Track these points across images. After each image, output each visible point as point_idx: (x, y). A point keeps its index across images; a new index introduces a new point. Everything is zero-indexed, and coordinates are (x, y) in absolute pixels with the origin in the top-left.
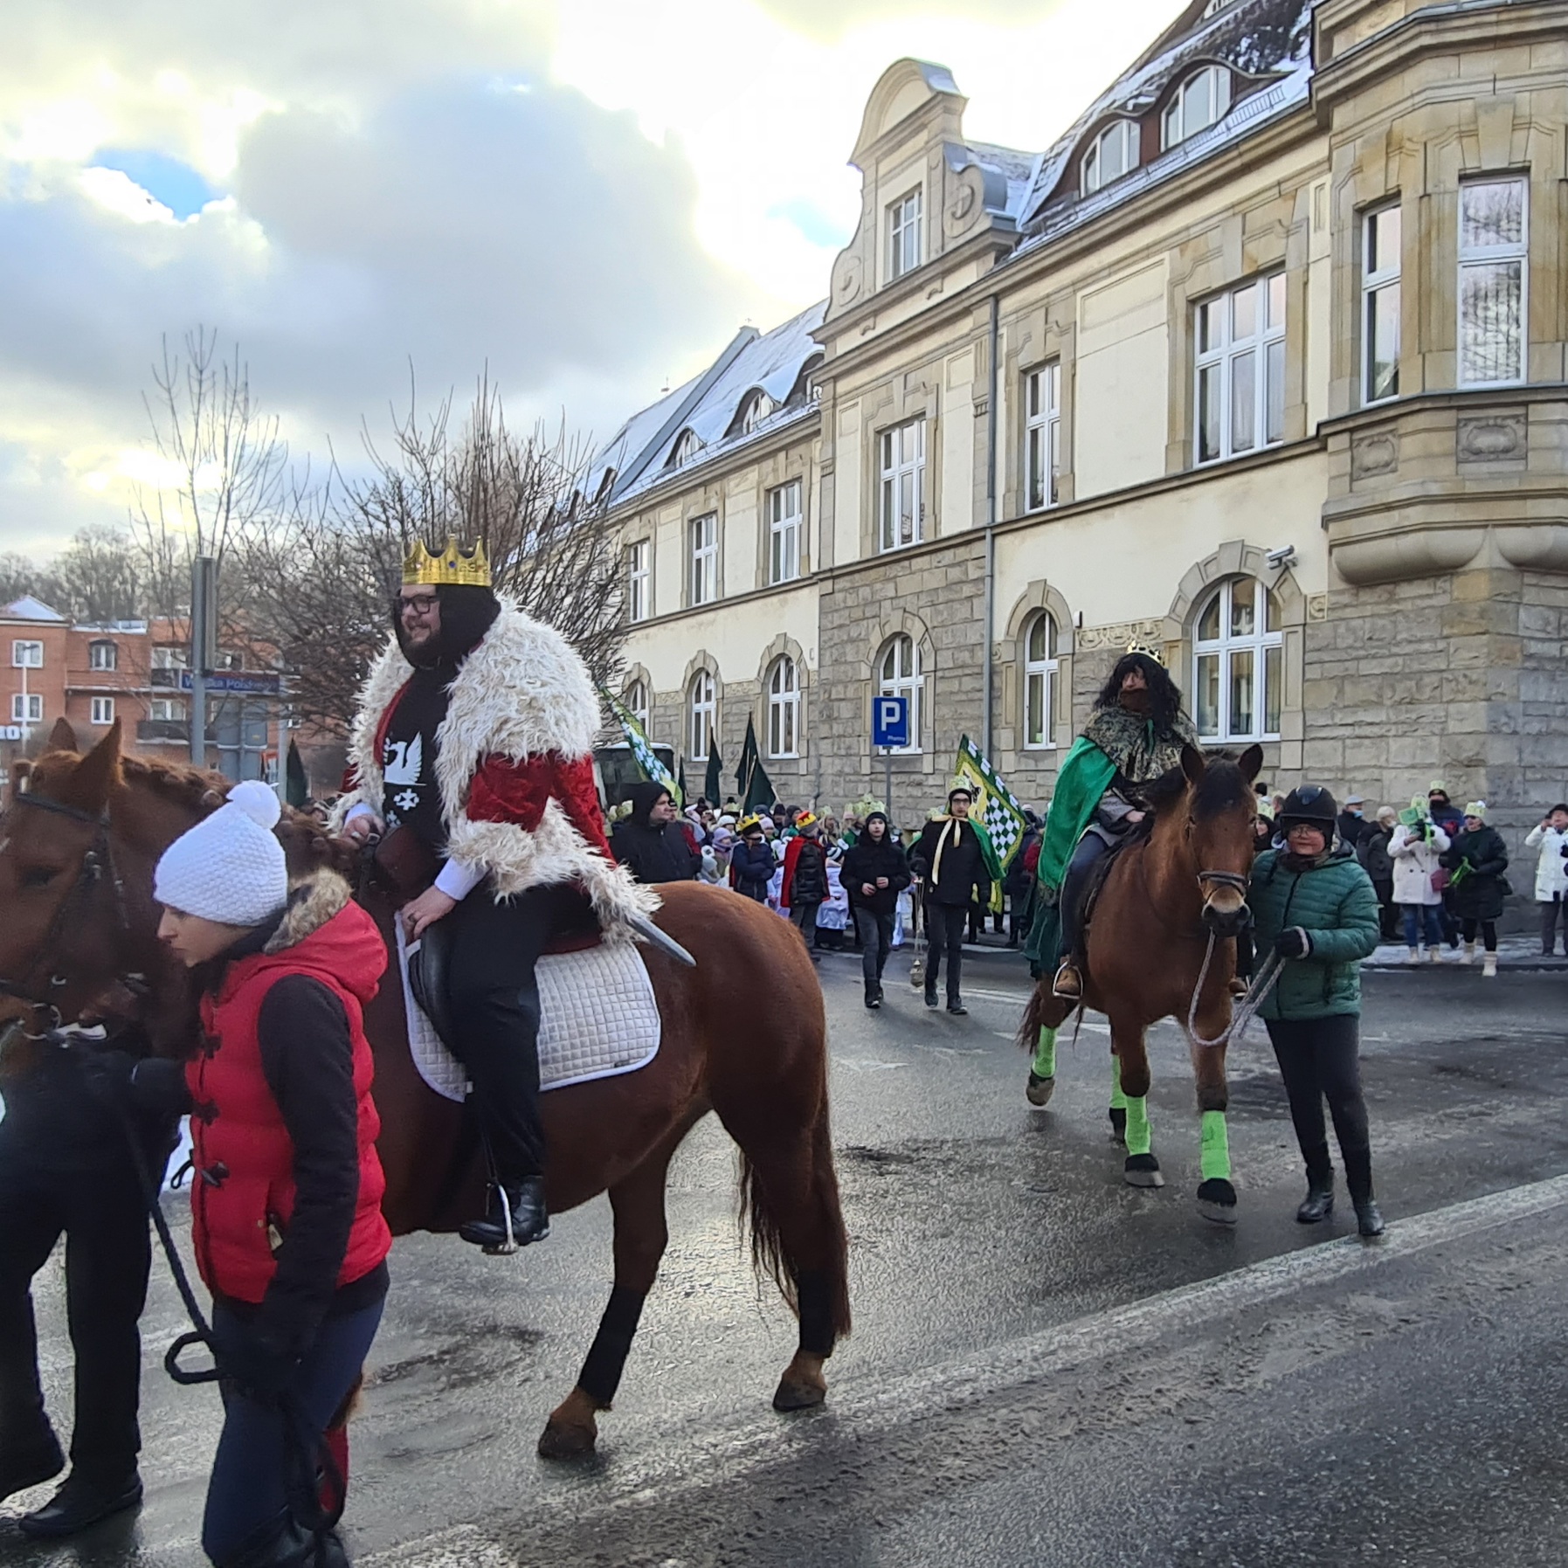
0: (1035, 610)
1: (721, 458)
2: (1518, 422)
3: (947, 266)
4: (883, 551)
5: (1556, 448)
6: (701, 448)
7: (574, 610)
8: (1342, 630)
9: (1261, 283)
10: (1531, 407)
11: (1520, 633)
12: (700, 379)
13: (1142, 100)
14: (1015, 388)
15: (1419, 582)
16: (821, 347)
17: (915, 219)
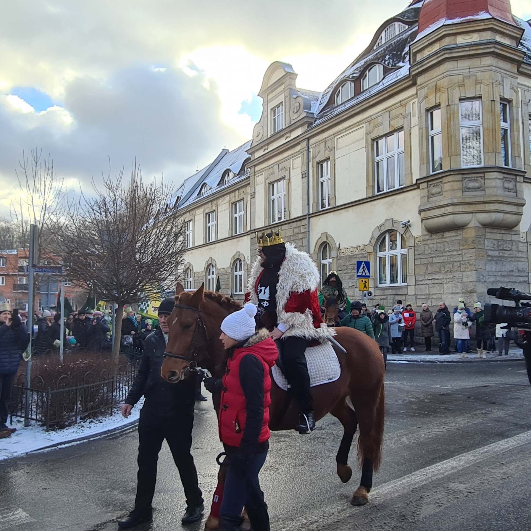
0: (324, 242)
1: (217, 192)
2: (482, 178)
3: (292, 128)
4: (272, 223)
5: (495, 187)
6: (210, 189)
7: (167, 243)
8: (427, 248)
9: (396, 134)
10: (486, 174)
11: (486, 248)
12: (209, 167)
13: (355, 75)
14: (315, 168)
15: (452, 231)
16: (250, 156)
17: (281, 114)
